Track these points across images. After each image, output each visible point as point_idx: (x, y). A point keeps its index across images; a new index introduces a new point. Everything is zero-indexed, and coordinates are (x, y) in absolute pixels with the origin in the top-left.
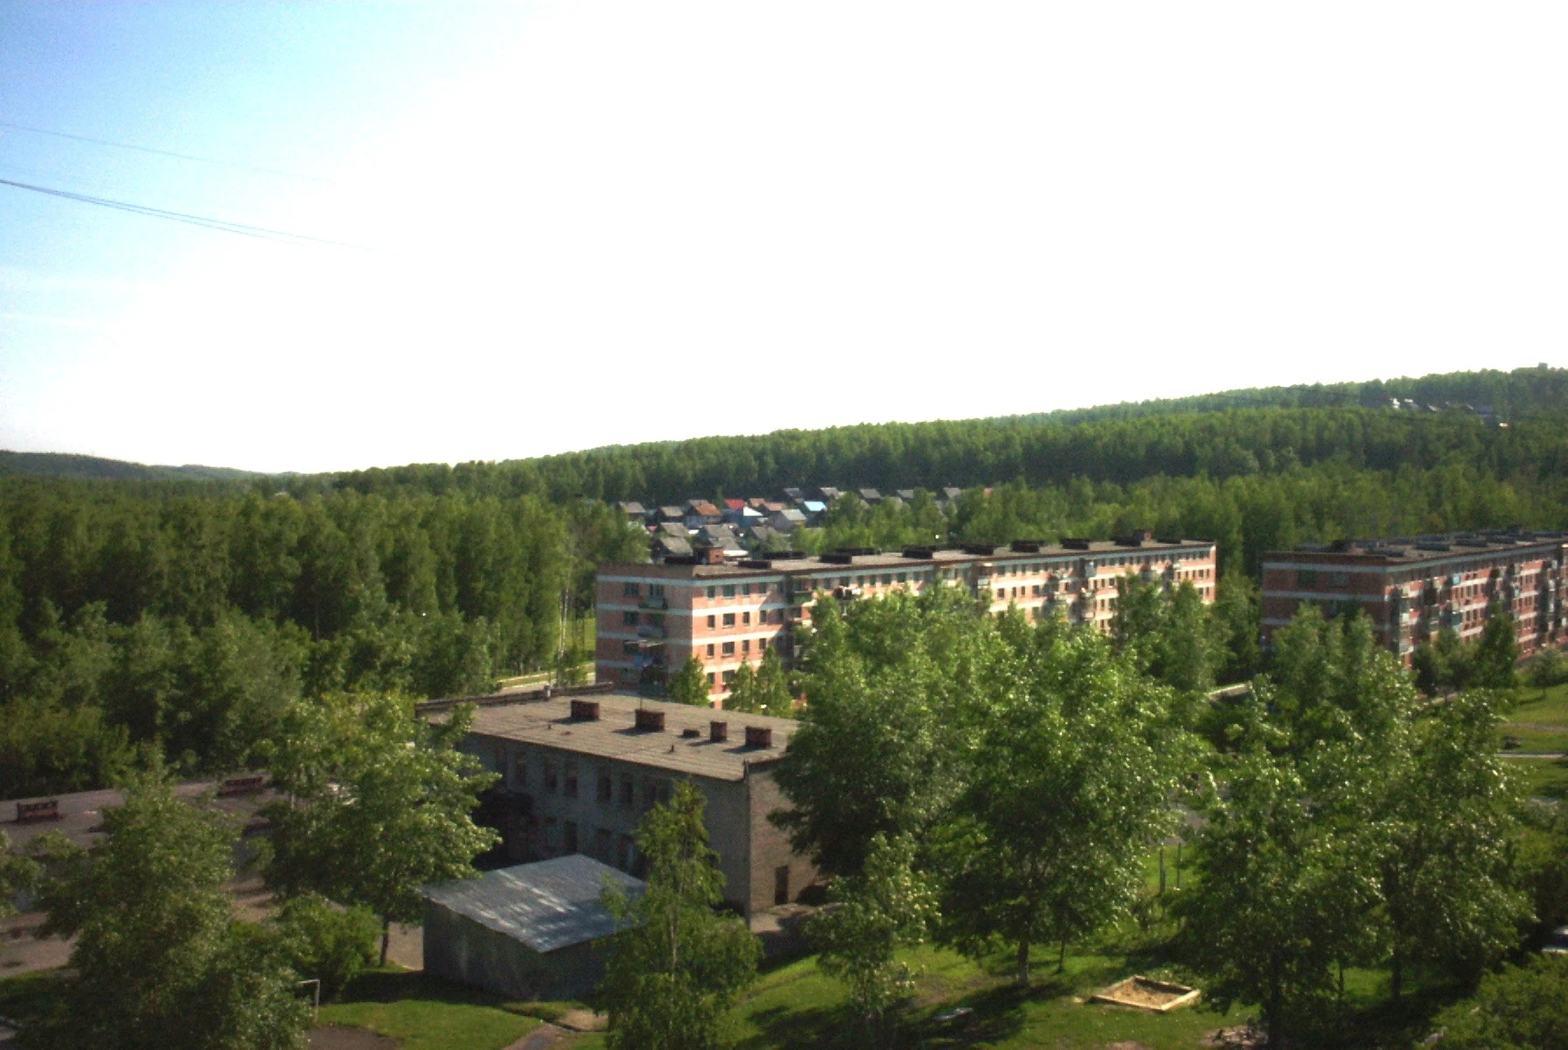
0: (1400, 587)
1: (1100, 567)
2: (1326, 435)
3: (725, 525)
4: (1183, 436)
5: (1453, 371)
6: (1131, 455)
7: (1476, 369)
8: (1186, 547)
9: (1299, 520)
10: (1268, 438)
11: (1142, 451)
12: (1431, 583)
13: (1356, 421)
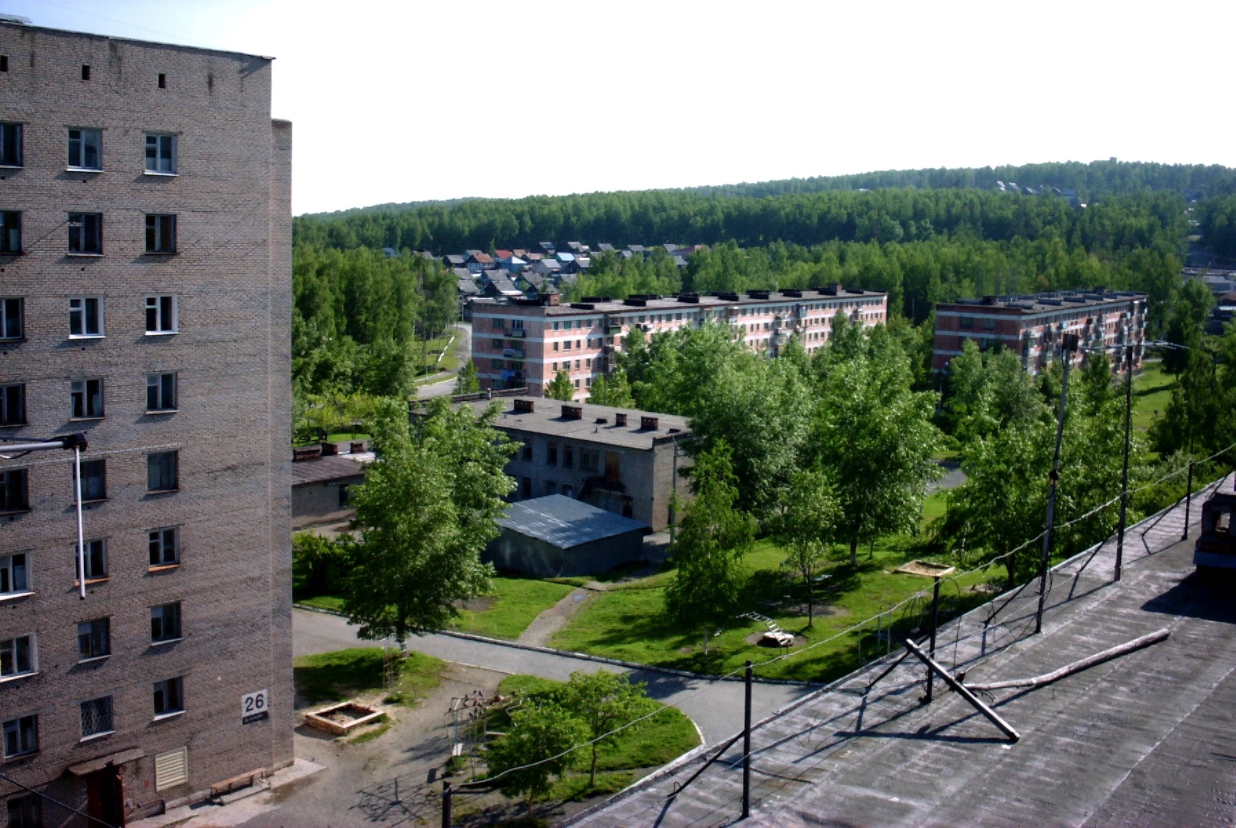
0: (1029, 330)
1: (809, 311)
2: (954, 210)
3: (500, 271)
4: (846, 208)
5: (1046, 161)
6: (808, 222)
7: (1063, 161)
8: (867, 296)
9: (944, 279)
10: (910, 212)
11: (815, 220)
12: (1049, 327)
13: (976, 200)
